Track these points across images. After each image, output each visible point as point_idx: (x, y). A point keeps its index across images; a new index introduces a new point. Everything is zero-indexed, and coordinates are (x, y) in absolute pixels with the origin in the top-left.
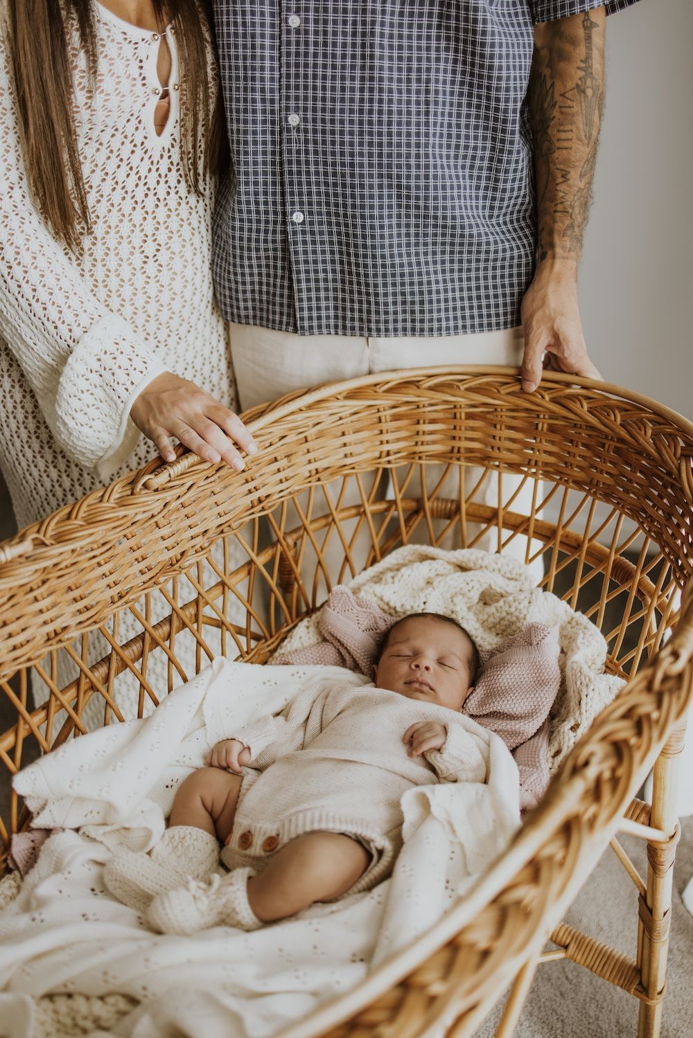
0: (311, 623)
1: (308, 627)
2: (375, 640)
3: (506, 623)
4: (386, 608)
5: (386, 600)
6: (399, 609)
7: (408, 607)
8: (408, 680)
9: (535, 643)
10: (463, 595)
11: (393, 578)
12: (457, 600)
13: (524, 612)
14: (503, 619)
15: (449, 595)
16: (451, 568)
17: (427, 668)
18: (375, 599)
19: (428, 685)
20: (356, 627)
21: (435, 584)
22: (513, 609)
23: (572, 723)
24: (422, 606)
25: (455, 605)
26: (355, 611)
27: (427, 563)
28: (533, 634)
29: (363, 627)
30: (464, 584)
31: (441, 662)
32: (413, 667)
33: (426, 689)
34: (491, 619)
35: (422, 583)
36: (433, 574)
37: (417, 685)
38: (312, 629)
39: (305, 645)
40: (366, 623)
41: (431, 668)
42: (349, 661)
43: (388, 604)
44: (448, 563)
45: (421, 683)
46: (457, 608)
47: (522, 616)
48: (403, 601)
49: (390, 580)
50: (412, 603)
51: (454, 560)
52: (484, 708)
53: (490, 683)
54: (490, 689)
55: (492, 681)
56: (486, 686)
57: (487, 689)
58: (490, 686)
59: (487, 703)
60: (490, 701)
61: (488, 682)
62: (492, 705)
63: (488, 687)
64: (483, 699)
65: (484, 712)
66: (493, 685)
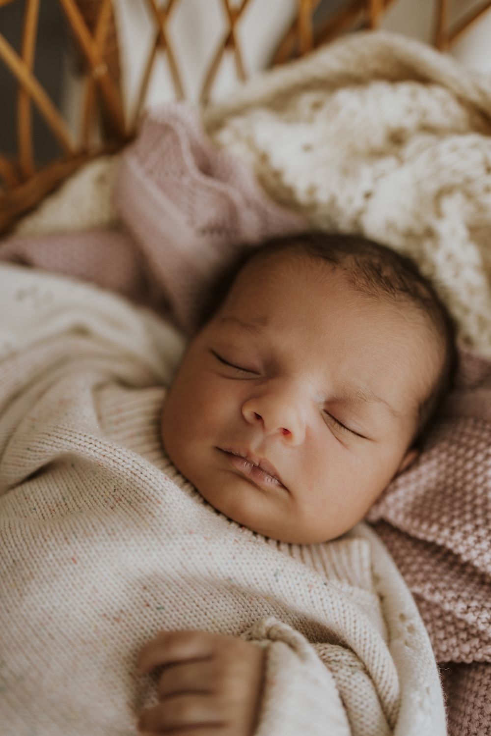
7: (323, 197)
8: (225, 446)
10: (469, 196)
15: (432, 187)
16: (457, 112)
17: (286, 432)
19: (275, 476)
20: (185, 219)
21: (409, 150)
24: (359, 202)
25: (439, 214)
27: (405, 89)
29: (201, 222)
31: (332, 413)
32: (248, 413)
33: (268, 483)
35: (378, 139)
36: (410, 122)
37: (244, 468)
40: (207, 214)
41: (298, 436)
44: (461, 100)
45: (257, 469)
46: (443, 228)
51: (474, 96)
52: (425, 526)
53: (460, 462)
54: (456, 481)
55: (466, 461)
56: (449, 466)
57: (447, 477)
58: (459, 474)
59: (435, 516)
60: (444, 519)
61: (458, 458)
62: (446, 532)
63: (451, 470)
64: (430, 496)
65: (421, 536)
66: (466, 473)
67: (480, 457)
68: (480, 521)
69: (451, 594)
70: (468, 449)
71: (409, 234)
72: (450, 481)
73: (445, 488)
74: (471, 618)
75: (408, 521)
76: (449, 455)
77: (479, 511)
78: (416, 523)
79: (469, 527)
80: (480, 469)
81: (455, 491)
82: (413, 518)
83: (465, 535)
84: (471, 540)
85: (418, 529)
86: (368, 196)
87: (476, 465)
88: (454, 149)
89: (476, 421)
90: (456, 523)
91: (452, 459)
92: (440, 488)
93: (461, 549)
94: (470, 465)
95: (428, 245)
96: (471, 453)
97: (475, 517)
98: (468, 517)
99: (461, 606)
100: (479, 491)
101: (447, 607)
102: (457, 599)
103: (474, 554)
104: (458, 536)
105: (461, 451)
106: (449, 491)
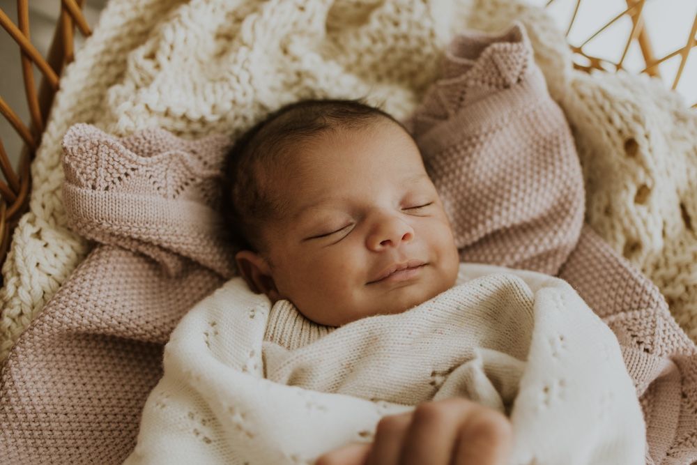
0: (41, 223)
1: (38, 235)
2: (199, 200)
3: (399, 55)
4: (180, 125)
5: (178, 111)
6: (212, 118)
7: (227, 106)
8: (377, 275)
9: (514, 81)
11: (152, 56)
12: (297, 47)
13: (427, 23)
14: (392, 50)
15: (275, 45)
17: (406, 237)
18: (154, 122)
20: (158, 199)
22: (404, 28)
23: (633, 190)
25: (295, 59)
26: (142, 170)
28: (503, 66)
29: (171, 191)
30: (297, 13)
31: (408, 207)
32: (378, 247)
34: (368, 59)
35: (212, 46)
37: (399, 277)
38: (50, 235)
39: (56, 273)
40: (171, 180)
42: (171, 264)
43: (184, 117)
45: (408, 269)
47: (425, 34)
48: (211, 99)
49: (149, 65)
50: (230, 95)
52: (474, 232)
53: (456, 182)
54: (463, 194)
55: (459, 178)
56: (451, 191)
57: (456, 197)
58: (461, 189)
59: (473, 221)
60: (481, 217)
61: (452, 182)
62: (488, 223)
63: (455, 191)
64: (457, 216)
65: (476, 239)
66: (464, 185)
67: (465, 169)
68: (498, 200)
69: (522, 249)
70: (454, 172)
71: (288, 86)
72: (460, 197)
73: (461, 203)
74: (541, 249)
75: (462, 239)
76: (446, 185)
77: (492, 196)
78: (467, 235)
79: (497, 208)
80: (470, 175)
81: (467, 200)
82: (462, 235)
83: (499, 214)
84: (504, 213)
85: (471, 236)
86: (250, 81)
87: (466, 175)
88: (273, 12)
89: (441, 153)
90: (488, 213)
91: (450, 185)
92: (458, 206)
93: (504, 223)
94: (463, 179)
95: (308, 82)
96: (457, 172)
97: (493, 201)
98: (490, 204)
99: (532, 249)
100: (481, 187)
101: (526, 256)
102: (527, 248)
103: (511, 218)
104: (496, 218)
105: (451, 176)
106: (465, 203)
